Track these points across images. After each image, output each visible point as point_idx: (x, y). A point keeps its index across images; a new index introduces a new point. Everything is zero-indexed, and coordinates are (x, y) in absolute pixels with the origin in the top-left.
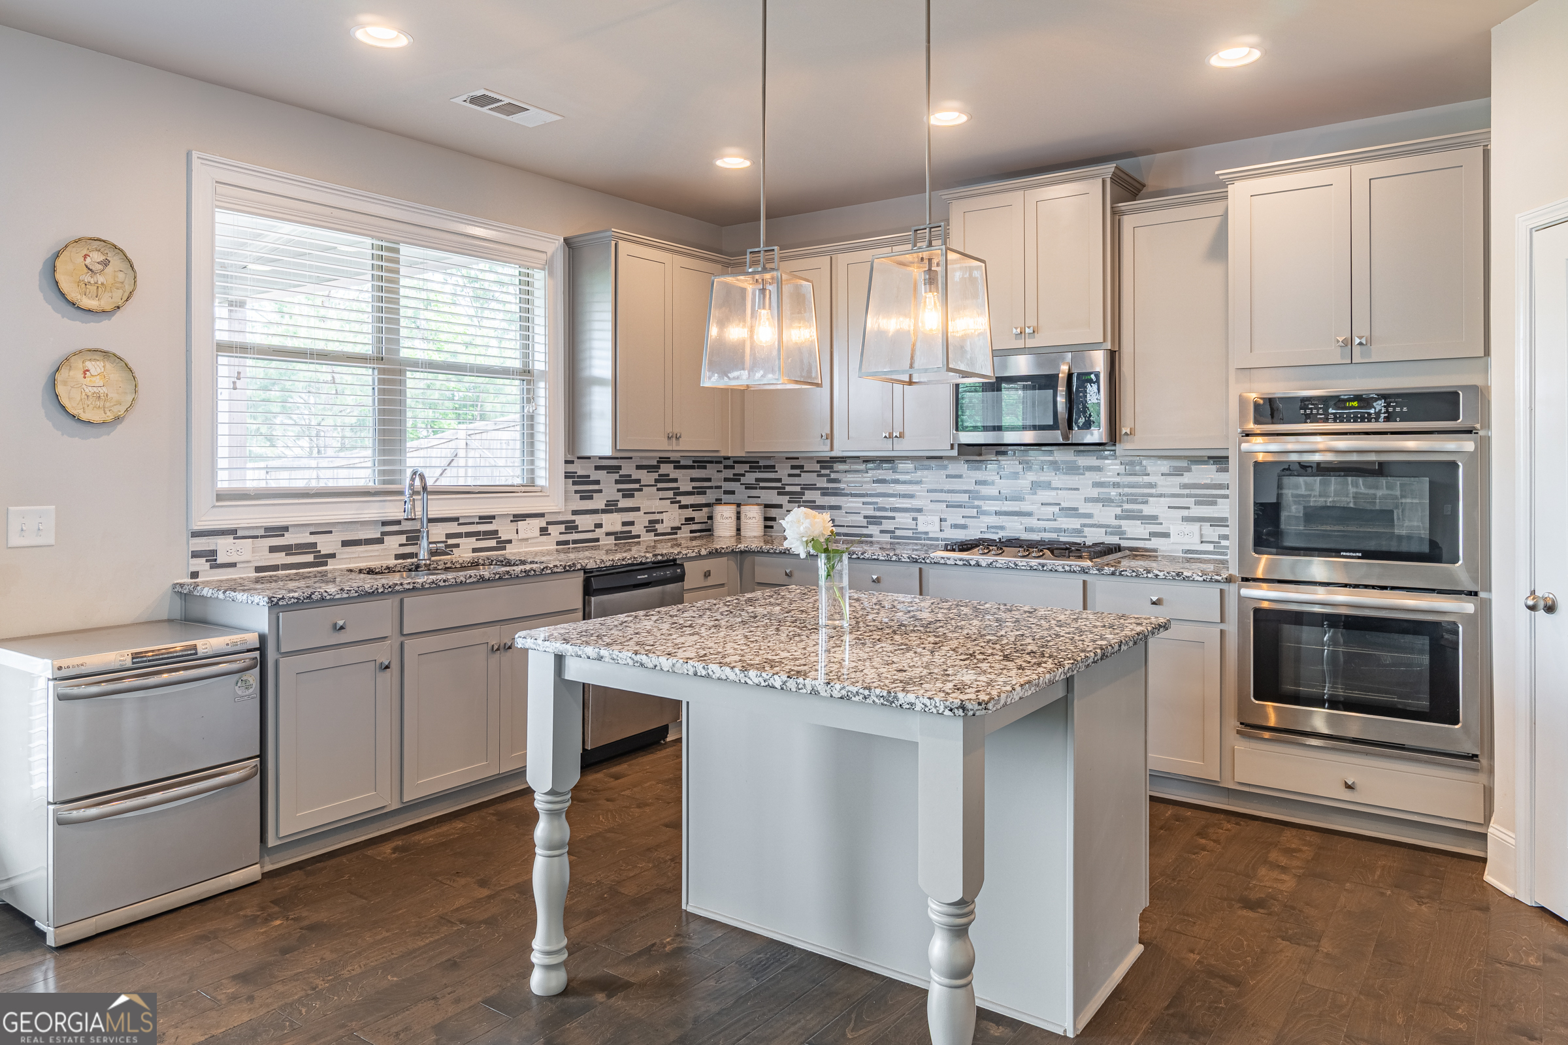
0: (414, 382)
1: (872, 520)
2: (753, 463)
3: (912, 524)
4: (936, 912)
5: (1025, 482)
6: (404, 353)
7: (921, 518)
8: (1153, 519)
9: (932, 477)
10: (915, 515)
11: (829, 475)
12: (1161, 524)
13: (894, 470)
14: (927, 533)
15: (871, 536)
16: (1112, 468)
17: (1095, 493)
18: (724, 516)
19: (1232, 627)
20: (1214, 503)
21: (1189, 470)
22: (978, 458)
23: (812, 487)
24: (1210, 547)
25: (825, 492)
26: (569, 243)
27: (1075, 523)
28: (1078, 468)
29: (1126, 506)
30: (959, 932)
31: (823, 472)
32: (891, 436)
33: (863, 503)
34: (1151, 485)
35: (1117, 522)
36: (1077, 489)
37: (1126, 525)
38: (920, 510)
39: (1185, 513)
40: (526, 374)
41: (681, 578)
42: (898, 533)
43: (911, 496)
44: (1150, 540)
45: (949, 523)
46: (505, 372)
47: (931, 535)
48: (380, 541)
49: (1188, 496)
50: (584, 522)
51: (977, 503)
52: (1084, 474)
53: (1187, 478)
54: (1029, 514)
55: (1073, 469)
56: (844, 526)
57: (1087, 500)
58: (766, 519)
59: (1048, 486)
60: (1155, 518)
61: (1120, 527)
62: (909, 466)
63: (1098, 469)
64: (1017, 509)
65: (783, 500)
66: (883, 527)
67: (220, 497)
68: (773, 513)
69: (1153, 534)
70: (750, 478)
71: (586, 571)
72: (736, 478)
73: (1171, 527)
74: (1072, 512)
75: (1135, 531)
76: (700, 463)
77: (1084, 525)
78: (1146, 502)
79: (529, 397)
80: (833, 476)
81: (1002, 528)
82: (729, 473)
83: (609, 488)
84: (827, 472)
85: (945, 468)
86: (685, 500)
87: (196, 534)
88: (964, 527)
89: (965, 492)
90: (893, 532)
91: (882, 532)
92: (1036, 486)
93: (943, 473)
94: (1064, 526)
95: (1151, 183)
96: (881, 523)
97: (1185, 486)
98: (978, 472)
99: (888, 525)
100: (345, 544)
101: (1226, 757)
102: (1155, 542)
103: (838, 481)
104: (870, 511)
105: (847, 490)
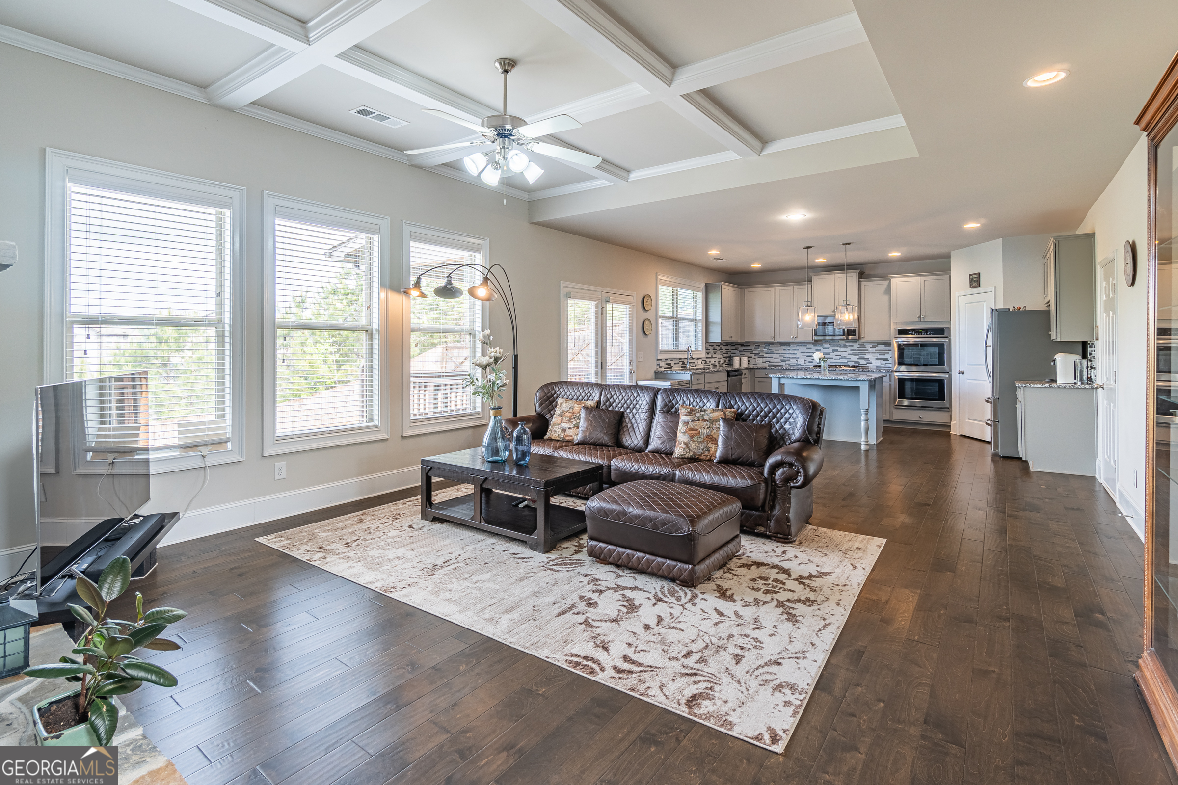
0: (681, 323)
1: (782, 361)
2: (742, 345)
3: (796, 362)
4: (862, 411)
5: (831, 350)
6: (679, 316)
7: (798, 360)
8: (868, 359)
9: (802, 349)
10: (796, 359)
11: (768, 348)
12: (870, 360)
13: (790, 347)
14: (800, 364)
16: (856, 346)
17: (851, 352)
18: (736, 360)
19: (892, 383)
20: (886, 355)
21: (878, 346)
23: (763, 352)
25: (767, 353)
26: (706, 285)
27: (845, 361)
29: (860, 356)
30: (867, 414)
31: (766, 347)
32: (790, 337)
33: (780, 356)
34: (867, 350)
35: (858, 360)
36: (846, 352)
37: (860, 360)
38: (798, 358)
39: (876, 357)
40: (695, 320)
41: (741, 375)
42: (791, 364)
43: (796, 354)
46: (689, 320)
48: (679, 363)
49: (877, 353)
50: (708, 360)
52: (848, 347)
53: (877, 348)
55: (845, 346)
57: (849, 354)
58: (749, 361)
59: (837, 351)
62: (796, 345)
63: (853, 346)
65: (753, 355)
67: (661, 351)
68: (750, 359)
69: (868, 363)
70: (741, 349)
71: (727, 371)
72: (736, 349)
73: (872, 361)
74: (845, 358)
75: (862, 362)
76: (727, 345)
77: (848, 361)
78: (866, 355)
79: (696, 327)
80: (770, 348)
82: (734, 348)
83: (712, 351)
85: (806, 346)
86: (725, 355)
87: (658, 360)
90: (789, 364)
91: (786, 364)
92: (834, 351)
93: (806, 347)
95: (867, 272)
96: (786, 362)
97: (876, 350)
99: (788, 362)
100: (675, 363)
101: (892, 414)
102: (868, 365)
103: (771, 350)
104: (782, 358)
105: (774, 352)
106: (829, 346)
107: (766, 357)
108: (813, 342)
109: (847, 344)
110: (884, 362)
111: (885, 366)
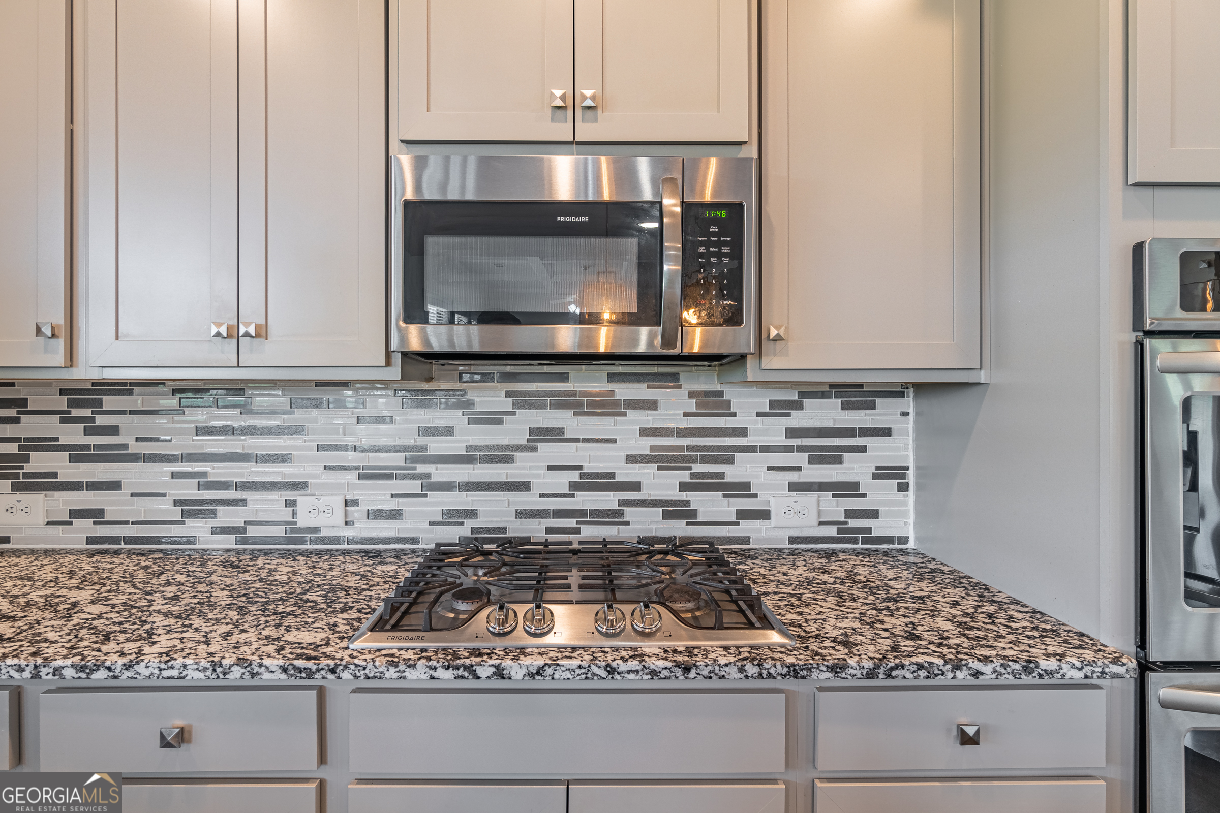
1: (194, 508)
3: (285, 514)
5: (517, 428)
7: (303, 501)
8: (742, 489)
9: (328, 421)
10: (290, 495)
11: (92, 420)
12: (755, 496)
13: (246, 409)
14: (316, 530)
15: (191, 540)
17: (644, 446)
20: (839, 461)
21: (799, 405)
22: (425, 386)
23: (48, 444)
24: (832, 531)
25: (79, 455)
27: (608, 500)
28: (616, 404)
29: (698, 468)
31: (76, 412)
32: (232, 334)
33: (174, 475)
34: (742, 432)
35: (684, 496)
36: (614, 441)
37: (699, 501)
38: (301, 486)
39: (794, 477)
42: (252, 531)
43: (283, 459)
44: (737, 524)
45: (363, 508)
47: (324, 533)
49: (801, 449)
51: (421, 469)
52: (625, 414)
53: (798, 420)
54: (525, 486)
56: (126, 523)
57: (631, 459)
59: (555, 435)
60: (746, 486)
61: (687, 503)
62: (278, 399)
63: (653, 405)
64: (502, 479)
66: (218, 522)
69: (743, 514)
73: (772, 501)
77: (622, 503)
78: (730, 461)
80: (100, 421)
81: (472, 514)
84: (87, 412)
88: (396, 514)
89: (396, 449)
90: (244, 530)
91: (215, 531)
92: (536, 436)
94: (588, 506)
96: (213, 513)
97: (791, 433)
98: (422, 412)
99: (227, 517)
102: (746, 528)
103: (114, 430)
104: (189, 490)
105: (135, 448)
106: (507, 404)
107: (75, 486)
108: (394, 373)
109: (624, 391)
110: (836, 508)
111: (846, 534)
